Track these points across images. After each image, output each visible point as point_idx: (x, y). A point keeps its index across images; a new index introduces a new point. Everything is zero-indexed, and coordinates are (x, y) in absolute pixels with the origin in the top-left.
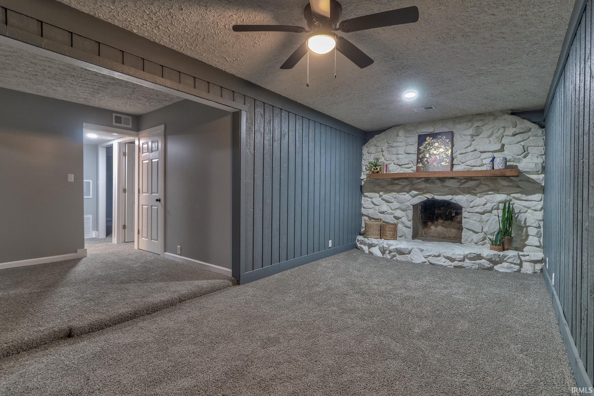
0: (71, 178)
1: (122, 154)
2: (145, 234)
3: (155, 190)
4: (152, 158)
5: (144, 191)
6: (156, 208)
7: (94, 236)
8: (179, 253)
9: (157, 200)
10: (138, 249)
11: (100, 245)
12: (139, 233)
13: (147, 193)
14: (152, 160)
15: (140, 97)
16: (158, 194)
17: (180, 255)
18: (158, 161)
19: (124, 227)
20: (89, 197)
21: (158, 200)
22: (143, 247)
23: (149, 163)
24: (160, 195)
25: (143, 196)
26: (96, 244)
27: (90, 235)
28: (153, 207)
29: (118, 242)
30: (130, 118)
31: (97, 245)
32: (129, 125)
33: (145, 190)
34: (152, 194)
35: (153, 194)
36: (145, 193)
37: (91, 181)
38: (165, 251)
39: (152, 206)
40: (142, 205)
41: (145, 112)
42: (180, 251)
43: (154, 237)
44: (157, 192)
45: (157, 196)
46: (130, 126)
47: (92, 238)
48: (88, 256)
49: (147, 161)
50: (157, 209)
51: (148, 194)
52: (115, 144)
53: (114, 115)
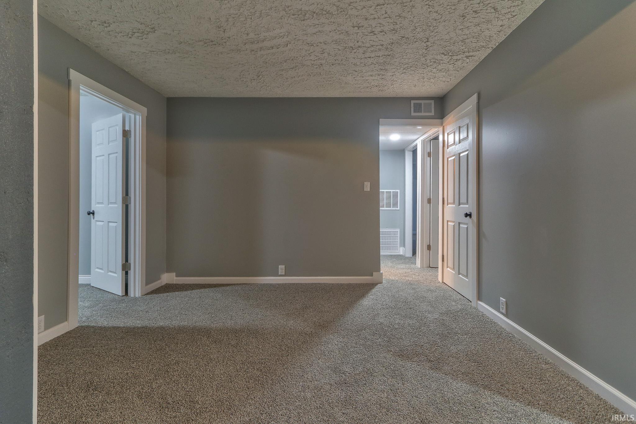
0: (367, 187)
1: (426, 155)
2: (450, 264)
3: (463, 199)
4: (459, 152)
5: (449, 202)
6: (466, 226)
7: (401, 253)
8: (504, 311)
9: (467, 215)
10: (443, 282)
11: (403, 266)
12: (443, 260)
13: (454, 203)
14: (459, 154)
15: (439, 57)
16: (468, 206)
17: (506, 315)
18: (468, 154)
19: (429, 247)
20: (397, 209)
21: (469, 215)
22: (449, 281)
23: (455, 160)
24: (470, 207)
25: (449, 208)
26: (399, 264)
27: (398, 251)
28: (461, 225)
29: (422, 266)
30: (432, 102)
31: (399, 266)
32: (431, 112)
33: (451, 200)
34: (459, 205)
35: (461, 206)
36: (451, 204)
37: (399, 191)
38: (479, 298)
39: (459, 223)
40: (448, 221)
41: (450, 88)
42: (504, 307)
43: (464, 270)
44: (467, 203)
45: (466, 208)
46: (432, 114)
47: (399, 255)
48: (384, 282)
49: (454, 157)
50: (467, 228)
51: (454, 206)
52: (419, 143)
53: (413, 102)
